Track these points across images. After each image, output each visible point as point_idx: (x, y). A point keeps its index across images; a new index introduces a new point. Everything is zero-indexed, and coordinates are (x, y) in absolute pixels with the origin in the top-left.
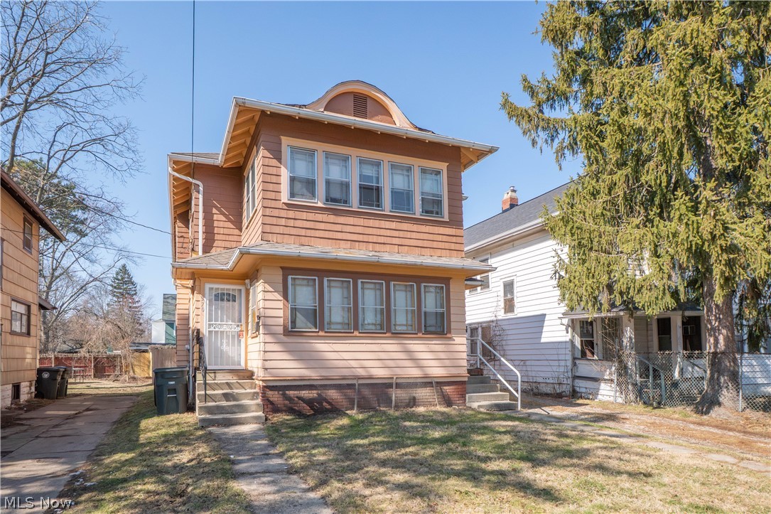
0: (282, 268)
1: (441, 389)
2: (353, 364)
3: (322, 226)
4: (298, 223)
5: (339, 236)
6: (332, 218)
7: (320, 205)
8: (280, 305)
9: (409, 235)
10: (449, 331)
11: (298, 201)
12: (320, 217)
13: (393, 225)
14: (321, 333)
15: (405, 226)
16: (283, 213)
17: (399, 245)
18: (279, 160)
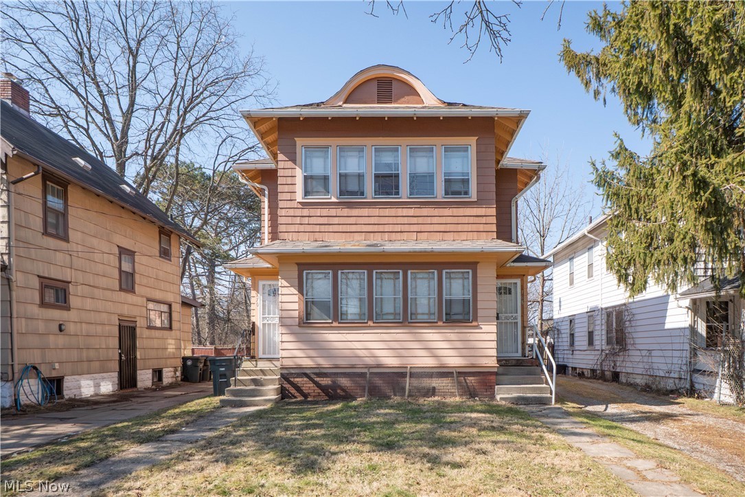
0: (298, 264)
1: (465, 380)
2: (365, 353)
3: (336, 220)
4: (313, 220)
5: (354, 228)
6: (346, 212)
7: (334, 200)
8: (296, 298)
9: (429, 220)
10: (475, 319)
11: (311, 199)
12: (333, 212)
13: (411, 212)
14: (335, 324)
15: (425, 211)
16: (298, 212)
17: (417, 232)
18: (294, 161)
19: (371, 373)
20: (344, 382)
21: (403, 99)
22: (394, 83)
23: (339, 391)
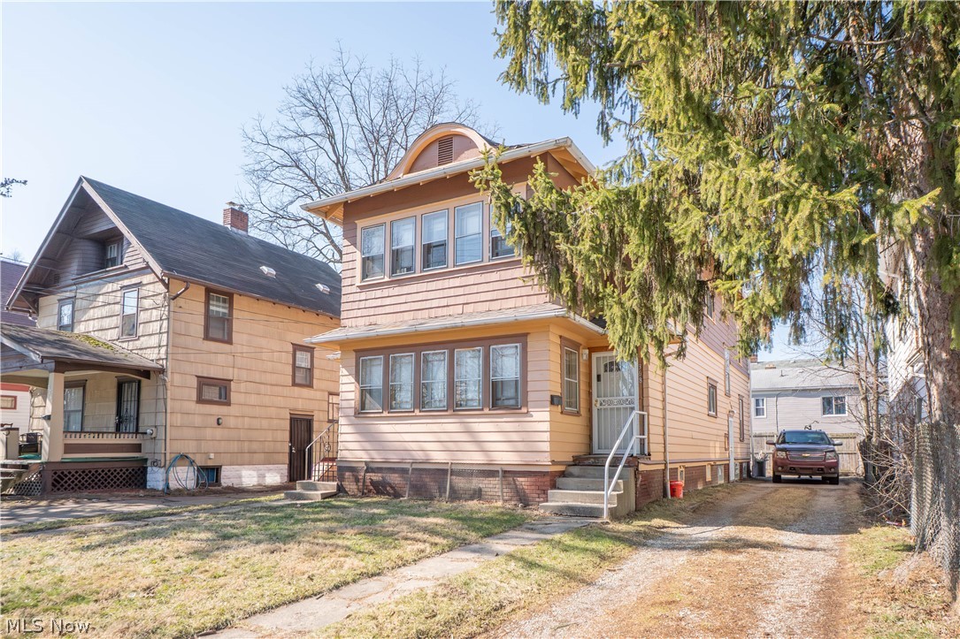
0: (355, 351)
1: (514, 480)
2: (413, 446)
3: (388, 301)
4: (369, 303)
5: (403, 307)
6: (397, 290)
7: (387, 279)
8: (352, 387)
9: (475, 289)
10: (526, 405)
11: (369, 281)
12: (386, 293)
13: (457, 282)
14: (385, 414)
15: (472, 279)
16: (357, 297)
17: (464, 304)
18: (354, 244)
19: (413, 469)
20: (395, 479)
21: (463, 155)
22: (455, 141)
23: (388, 488)
